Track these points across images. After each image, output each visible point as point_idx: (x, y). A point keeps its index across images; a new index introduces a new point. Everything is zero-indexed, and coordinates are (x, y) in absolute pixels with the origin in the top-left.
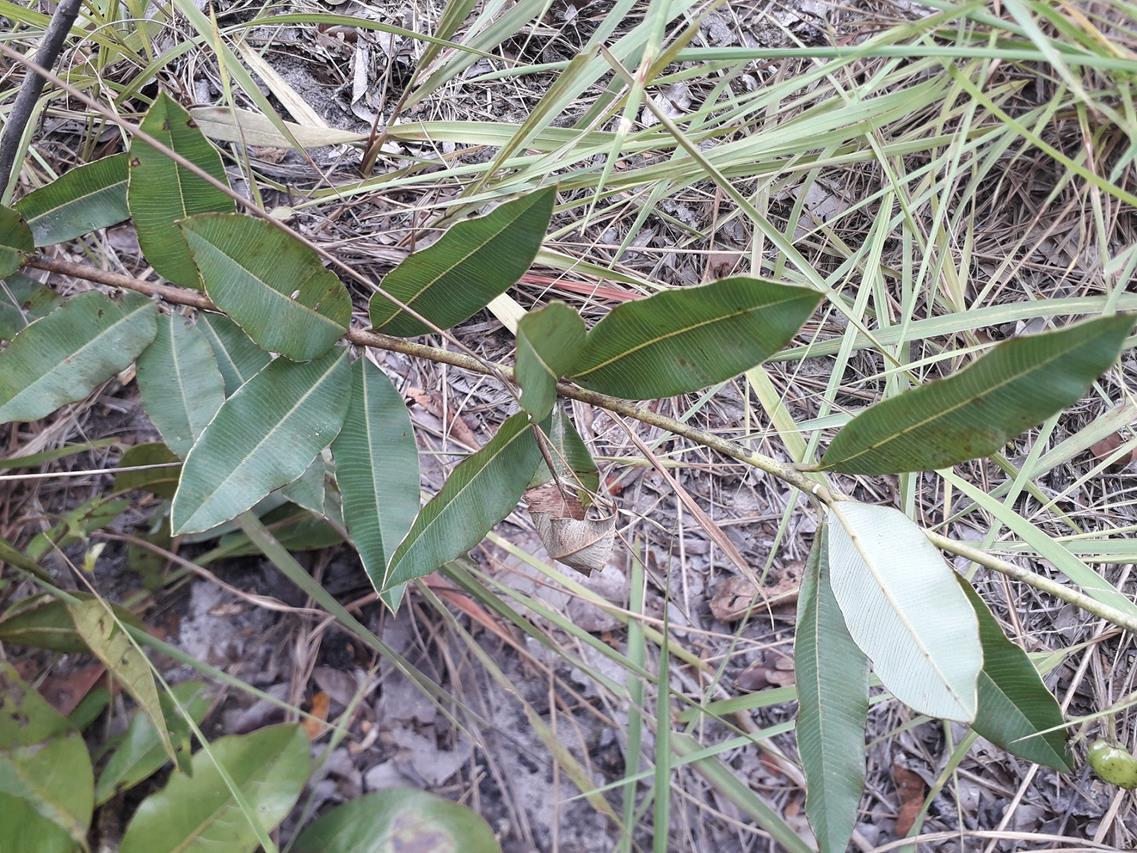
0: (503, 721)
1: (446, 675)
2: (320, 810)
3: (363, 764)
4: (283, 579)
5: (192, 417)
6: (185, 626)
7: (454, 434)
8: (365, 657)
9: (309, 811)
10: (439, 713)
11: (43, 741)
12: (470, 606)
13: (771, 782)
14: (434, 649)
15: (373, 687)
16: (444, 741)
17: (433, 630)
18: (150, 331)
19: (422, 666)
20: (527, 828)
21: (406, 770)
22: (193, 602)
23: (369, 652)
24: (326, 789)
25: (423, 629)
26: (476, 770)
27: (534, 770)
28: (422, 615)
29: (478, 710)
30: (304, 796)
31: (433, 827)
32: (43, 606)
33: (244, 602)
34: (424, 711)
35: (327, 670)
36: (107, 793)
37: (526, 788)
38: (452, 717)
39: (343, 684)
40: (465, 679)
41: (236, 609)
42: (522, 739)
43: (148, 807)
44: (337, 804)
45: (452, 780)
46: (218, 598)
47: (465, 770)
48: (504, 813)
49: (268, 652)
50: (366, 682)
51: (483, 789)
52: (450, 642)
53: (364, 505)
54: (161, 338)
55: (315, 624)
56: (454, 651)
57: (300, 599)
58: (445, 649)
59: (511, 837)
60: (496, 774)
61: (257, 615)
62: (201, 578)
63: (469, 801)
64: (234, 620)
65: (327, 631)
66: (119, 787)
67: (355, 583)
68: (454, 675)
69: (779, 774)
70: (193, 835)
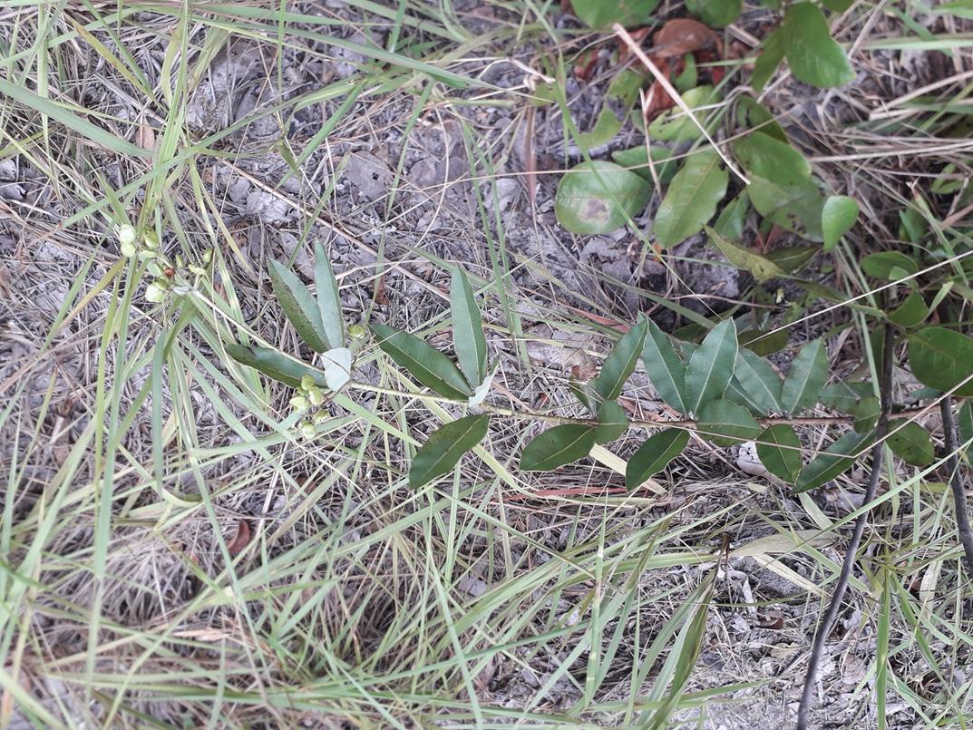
0: (569, 273)
1: (602, 287)
2: (644, 211)
3: (630, 237)
4: (695, 309)
5: (748, 366)
6: (736, 273)
7: (633, 403)
8: (643, 284)
9: (649, 209)
10: (601, 269)
11: (778, 209)
12: (600, 320)
13: (442, 282)
14: (612, 297)
15: (636, 271)
16: (595, 256)
17: (614, 304)
18: (784, 400)
19: (614, 287)
20: (546, 230)
21: (608, 240)
22: (736, 285)
23: (642, 287)
24: (643, 221)
25: (620, 304)
26: (576, 248)
27: (549, 256)
28: (622, 310)
29: (582, 275)
30: (653, 215)
31: (590, 221)
32: (796, 268)
33: (711, 292)
34: (608, 267)
35: (660, 273)
36: (742, 195)
37: (551, 248)
38: (594, 270)
39: (650, 269)
40: (593, 287)
41: (714, 288)
42: (558, 268)
43: (722, 193)
44: (636, 216)
45: (586, 242)
46: (725, 291)
47: (582, 248)
48: (558, 234)
49: (691, 272)
50: (639, 273)
51: (571, 242)
52: (605, 302)
53: (664, 350)
54: (779, 399)
55: (672, 292)
56: (602, 298)
57: (683, 302)
58: (607, 298)
59: (552, 225)
60: (566, 249)
61: (702, 288)
62: (736, 298)
63: (576, 236)
64: (713, 283)
65: (666, 291)
66: (738, 198)
67: (659, 316)
68: (599, 287)
69: (438, 286)
70: (698, 187)
